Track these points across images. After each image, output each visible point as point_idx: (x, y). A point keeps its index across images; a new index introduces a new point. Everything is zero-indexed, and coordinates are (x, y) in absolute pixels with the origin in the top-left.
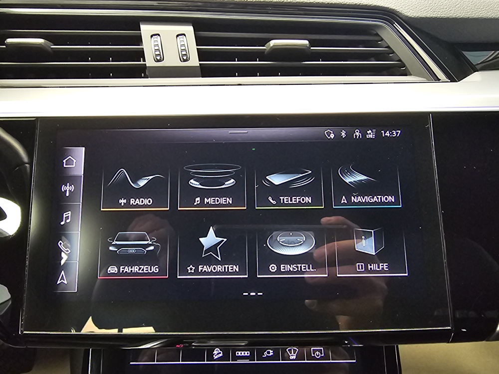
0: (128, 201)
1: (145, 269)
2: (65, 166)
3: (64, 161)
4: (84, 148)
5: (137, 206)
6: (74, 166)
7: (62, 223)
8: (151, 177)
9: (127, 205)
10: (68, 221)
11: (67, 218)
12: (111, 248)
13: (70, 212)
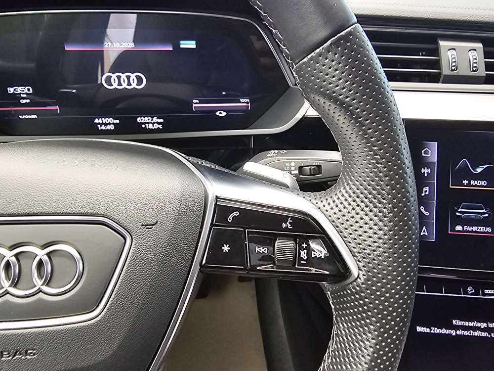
0: (470, 182)
1: (482, 229)
2: (423, 155)
3: (423, 151)
4: (436, 143)
5: (476, 186)
6: (430, 155)
7: (423, 195)
8: (485, 166)
9: (469, 185)
10: (427, 193)
11: (426, 191)
12: (457, 214)
13: (428, 187)
